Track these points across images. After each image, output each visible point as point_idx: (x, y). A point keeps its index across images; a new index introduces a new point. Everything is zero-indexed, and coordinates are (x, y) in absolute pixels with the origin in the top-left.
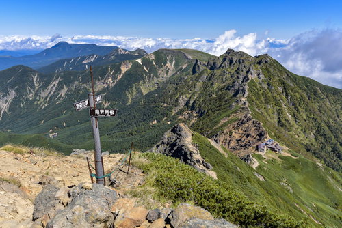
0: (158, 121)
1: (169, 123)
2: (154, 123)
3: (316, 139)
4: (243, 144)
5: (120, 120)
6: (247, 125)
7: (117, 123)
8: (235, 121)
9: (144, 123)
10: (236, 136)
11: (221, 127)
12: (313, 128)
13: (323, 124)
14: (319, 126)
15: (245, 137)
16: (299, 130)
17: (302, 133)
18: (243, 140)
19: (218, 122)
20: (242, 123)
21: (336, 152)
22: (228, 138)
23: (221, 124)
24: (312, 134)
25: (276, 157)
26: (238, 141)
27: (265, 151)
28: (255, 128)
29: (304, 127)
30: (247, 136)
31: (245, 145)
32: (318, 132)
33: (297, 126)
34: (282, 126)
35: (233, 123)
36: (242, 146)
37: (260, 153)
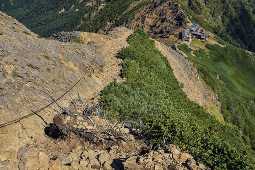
0: (67, 10)
1: (77, 10)
2: (62, 11)
3: (223, 21)
4: (158, 30)
5: (28, 10)
6: (161, 7)
7: (25, 13)
8: (147, 4)
9: (52, 12)
10: (149, 21)
11: (131, 11)
12: (221, 10)
13: (230, 6)
14: (227, 8)
15: (160, 22)
16: (208, 13)
17: (211, 16)
18: (157, 25)
19: (127, 7)
20: (155, 6)
21: (240, 34)
22: (141, 24)
23: (130, 8)
24: (220, 17)
25: (203, 47)
26: (152, 27)
27: (190, 39)
28: (171, 11)
29: (213, 9)
30: (163, 21)
31: (161, 32)
32: (225, 14)
33: (206, 9)
34: (192, 9)
35: (145, 7)
36: (156, 33)
37: (184, 42)
